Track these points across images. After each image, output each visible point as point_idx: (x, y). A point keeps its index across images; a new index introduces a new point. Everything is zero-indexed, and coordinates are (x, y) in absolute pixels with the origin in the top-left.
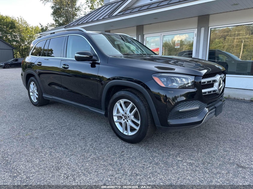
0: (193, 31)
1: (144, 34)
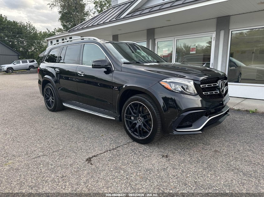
0: (211, 35)
1: (155, 38)
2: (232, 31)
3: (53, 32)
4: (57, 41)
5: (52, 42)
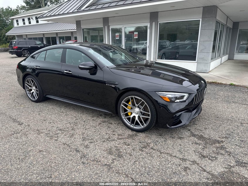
1: (109, 25)
3: (16, 9)
4: (23, 20)
5: (17, 21)
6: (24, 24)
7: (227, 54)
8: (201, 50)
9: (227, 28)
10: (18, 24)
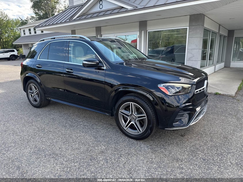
0: (136, 34)
2: (149, 32)
3: (25, 20)
4: (30, 30)
5: (24, 31)
6: (30, 33)
7: (222, 61)
8: (189, 59)
9: (221, 36)
10: (25, 34)
